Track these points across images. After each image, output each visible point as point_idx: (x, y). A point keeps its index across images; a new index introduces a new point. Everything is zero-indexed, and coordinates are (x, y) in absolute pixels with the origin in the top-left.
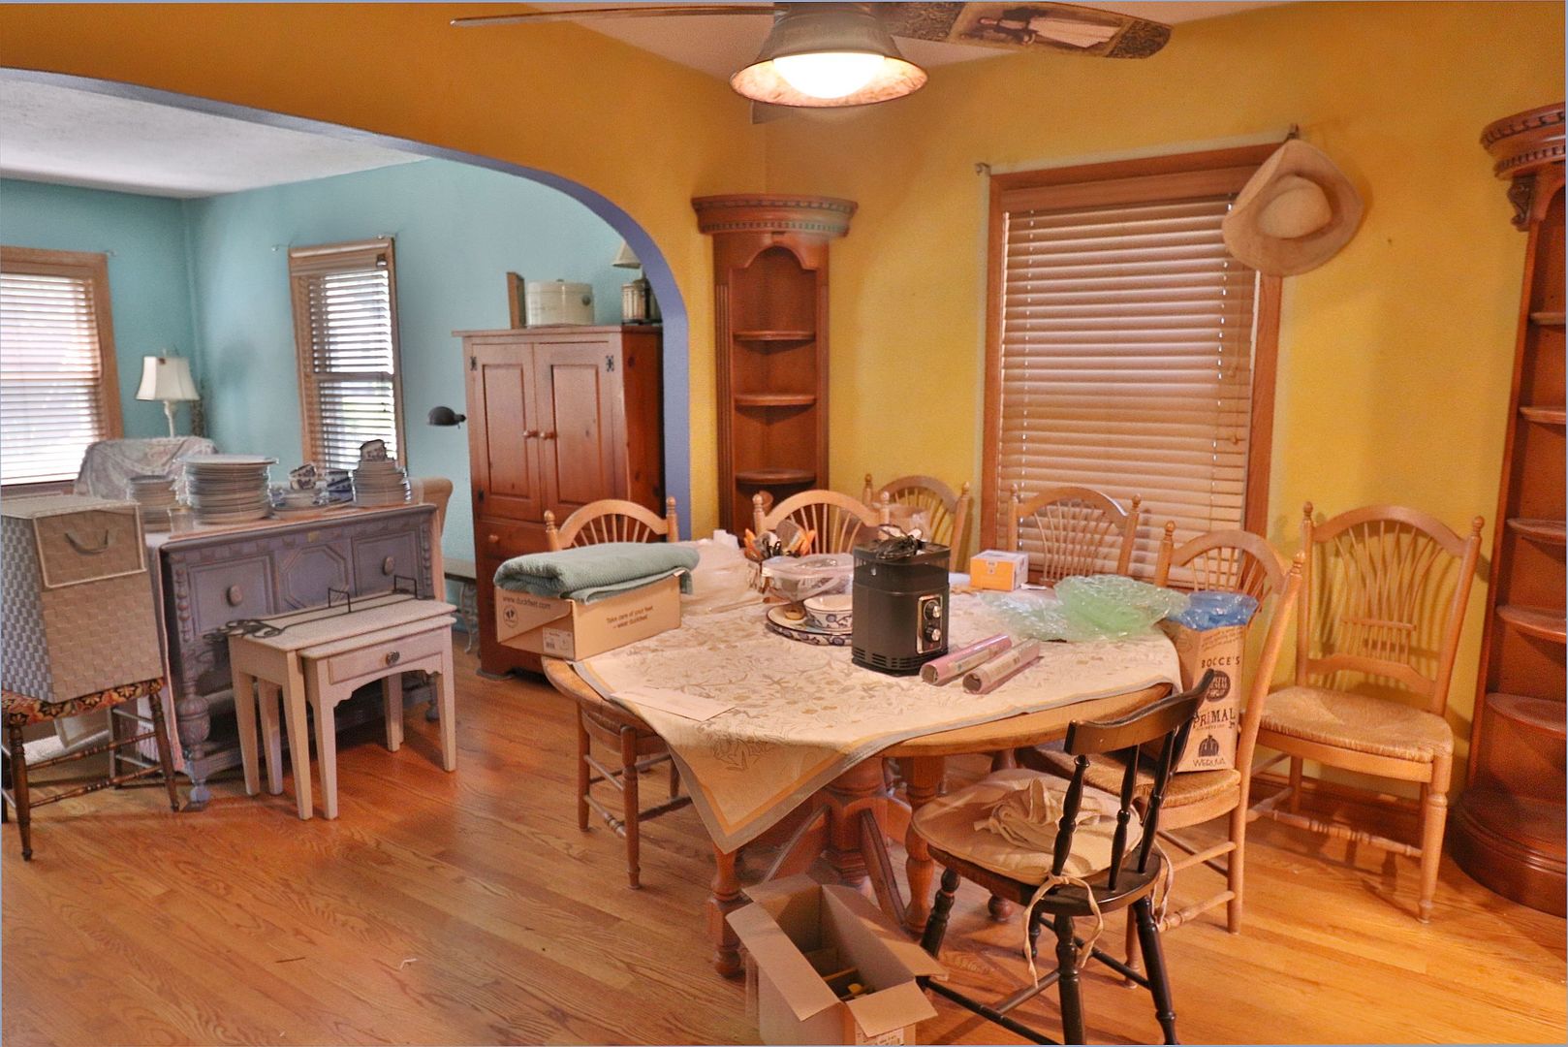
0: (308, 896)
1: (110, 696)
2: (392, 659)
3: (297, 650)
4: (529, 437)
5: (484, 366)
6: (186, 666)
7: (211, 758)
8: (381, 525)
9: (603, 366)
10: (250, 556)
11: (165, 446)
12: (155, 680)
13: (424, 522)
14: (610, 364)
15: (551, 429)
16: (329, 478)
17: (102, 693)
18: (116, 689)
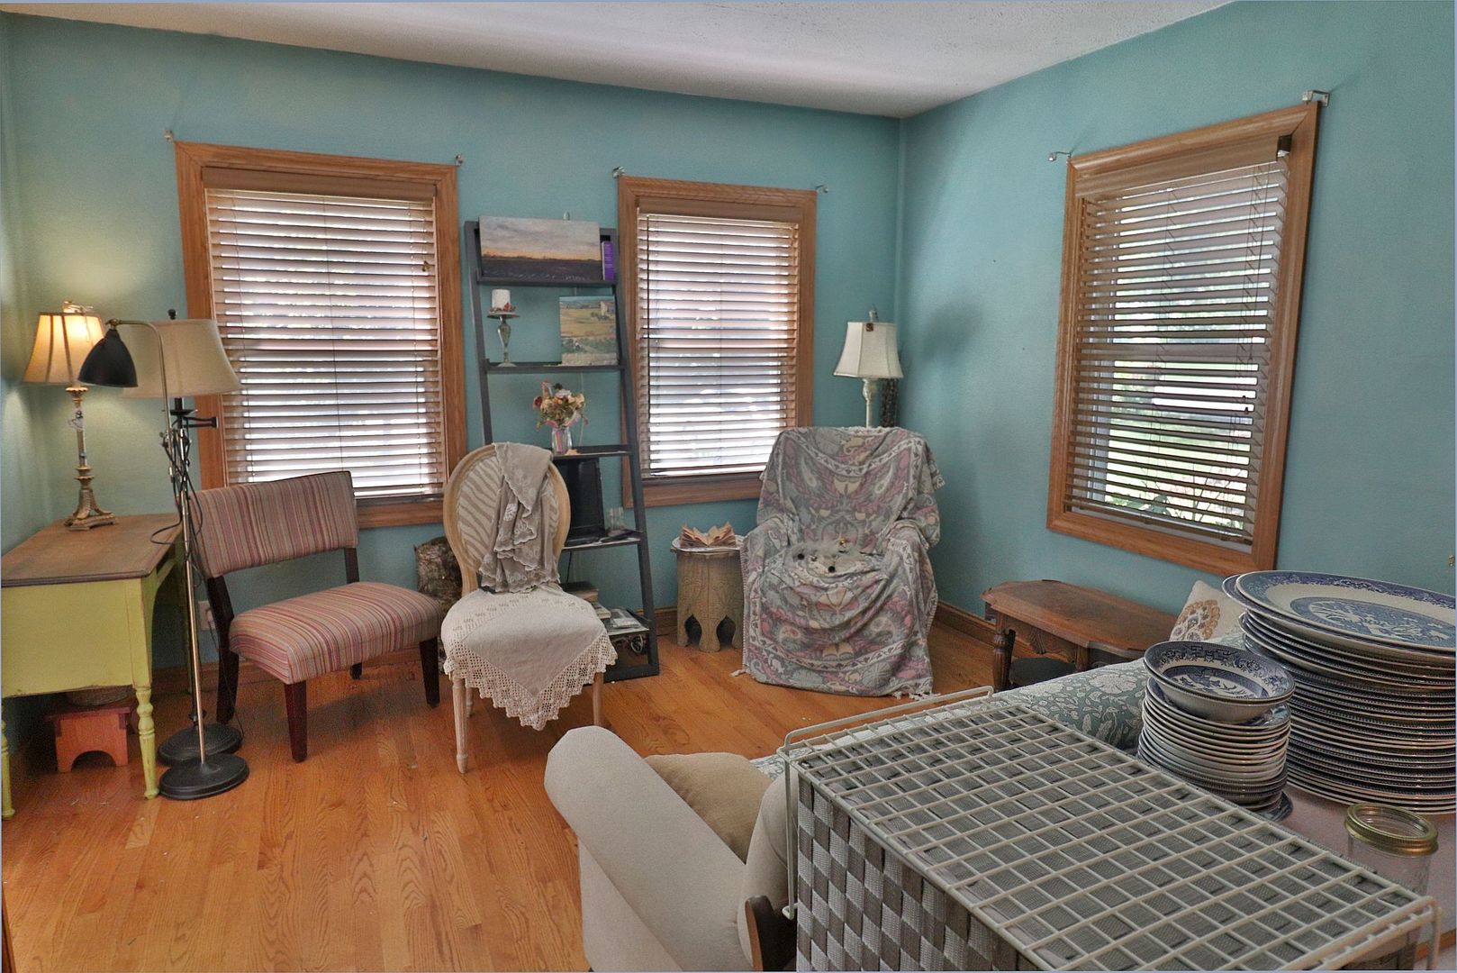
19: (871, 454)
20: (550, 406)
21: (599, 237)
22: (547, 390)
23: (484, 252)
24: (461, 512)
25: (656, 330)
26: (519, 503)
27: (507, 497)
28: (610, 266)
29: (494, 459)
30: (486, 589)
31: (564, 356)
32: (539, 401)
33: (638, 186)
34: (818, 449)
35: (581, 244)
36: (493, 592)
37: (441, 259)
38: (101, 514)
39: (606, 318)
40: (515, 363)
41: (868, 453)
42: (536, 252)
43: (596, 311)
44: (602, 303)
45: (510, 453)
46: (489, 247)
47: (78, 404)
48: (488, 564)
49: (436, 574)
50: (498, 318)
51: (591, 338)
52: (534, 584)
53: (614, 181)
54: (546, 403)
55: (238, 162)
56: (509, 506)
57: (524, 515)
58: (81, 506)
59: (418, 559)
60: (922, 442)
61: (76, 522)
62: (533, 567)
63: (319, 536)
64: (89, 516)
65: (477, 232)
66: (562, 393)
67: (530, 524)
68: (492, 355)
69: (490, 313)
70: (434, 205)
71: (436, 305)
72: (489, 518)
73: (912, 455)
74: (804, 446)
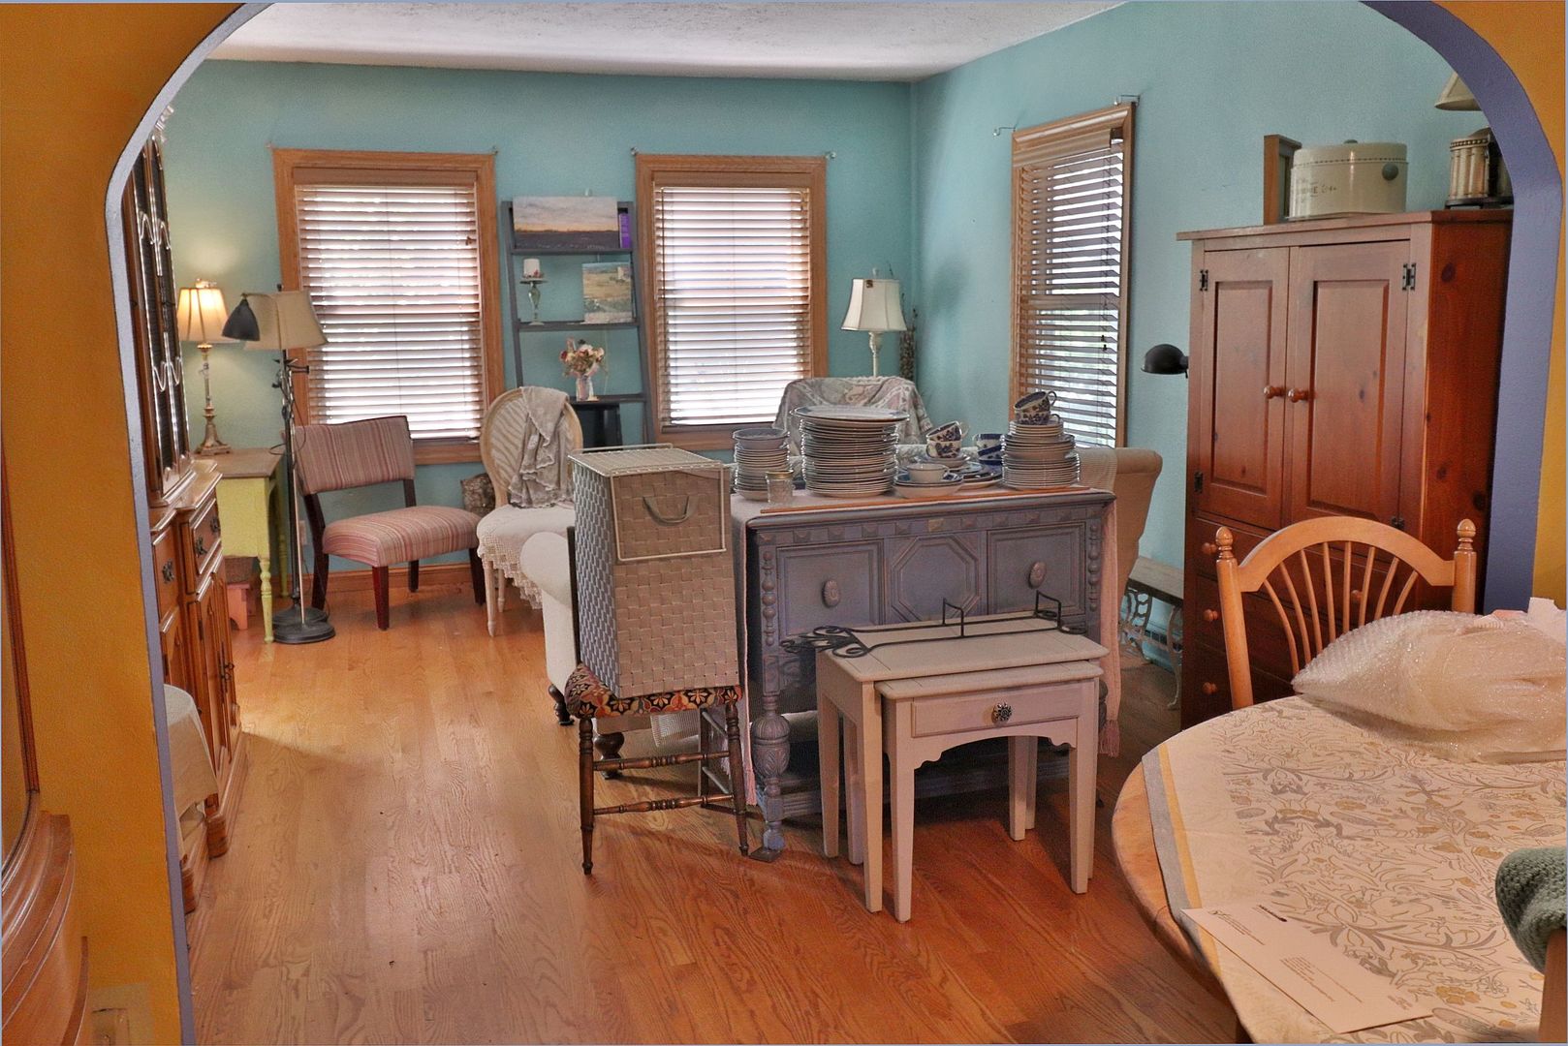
0: (831, 1029)
1: (680, 699)
2: (1002, 715)
3: (875, 682)
4: (1270, 396)
5: (1217, 283)
6: (767, 676)
7: (789, 798)
8: (1030, 516)
9: (1397, 281)
10: (853, 543)
11: (865, 386)
12: (732, 688)
13: (1094, 517)
14: (1409, 277)
15: (1304, 386)
16: (981, 443)
17: (671, 694)
18: (687, 692)
19: (870, 401)
20: (574, 358)
21: (616, 211)
22: (571, 345)
23: (516, 227)
24: (493, 440)
25: (672, 291)
26: (540, 435)
27: (531, 429)
28: (627, 235)
29: (520, 399)
30: (515, 505)
31: (587, 315)
32: (565, 355)
33: (654, 162)
34: (823, 398)
35: (600, 217)
36: (520, 507)
37: (482, 236)
38: (221, 444)
39: (623, 281)
40: (545, 322)
41: (866, 400)
42: (562, 225)
43: (614, 275)
44: (619, 269)
45: (533, 394)
46: (520, 224)
47: (206, 358)
48: (516, 484)
49: (479, 503)
50: (529, 283)
51: (609, 299)
52: (553, 502)
53: (633, 159)
54: (570, 355)
55: (320, 163)
56: (532, 437)
57: (545, 445)
58: (207, 438)
59: (464, 491)
60: (910, 388)
61: (205, 449)
62: (551, 487)
63: (385, 469)
64: (212, 446)
65: (511, 210)
66: (584, 348)
67: (550, 451)
68: (524, 316)
69: (523, 279)
70: (475, 188)
71: (478, 273)
72: (517, 448)
73: (901, 400)
74: (809, 395)
